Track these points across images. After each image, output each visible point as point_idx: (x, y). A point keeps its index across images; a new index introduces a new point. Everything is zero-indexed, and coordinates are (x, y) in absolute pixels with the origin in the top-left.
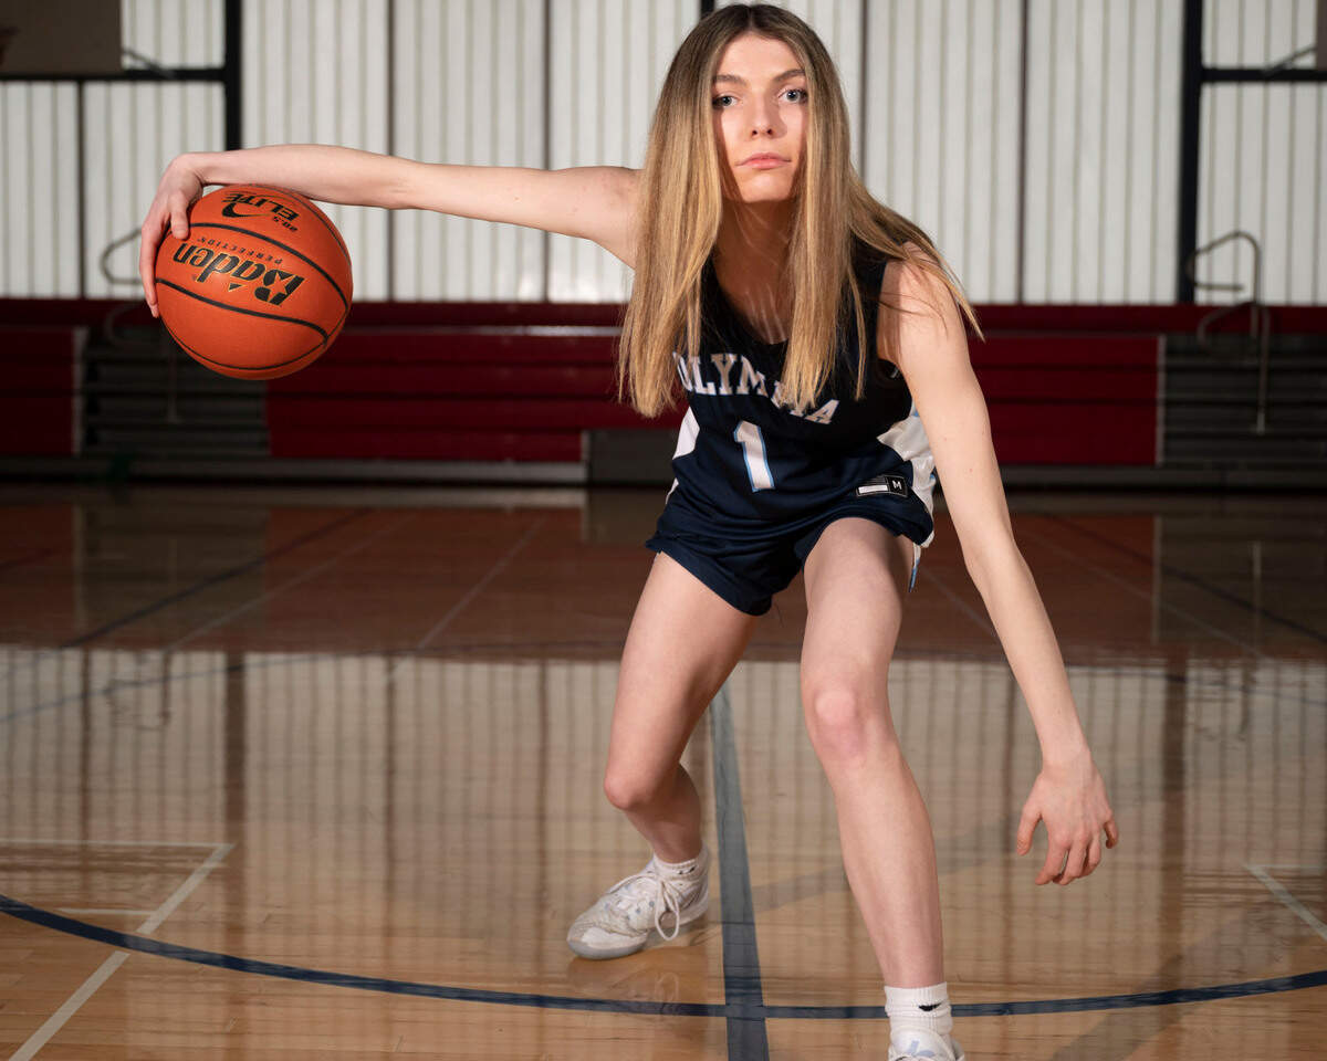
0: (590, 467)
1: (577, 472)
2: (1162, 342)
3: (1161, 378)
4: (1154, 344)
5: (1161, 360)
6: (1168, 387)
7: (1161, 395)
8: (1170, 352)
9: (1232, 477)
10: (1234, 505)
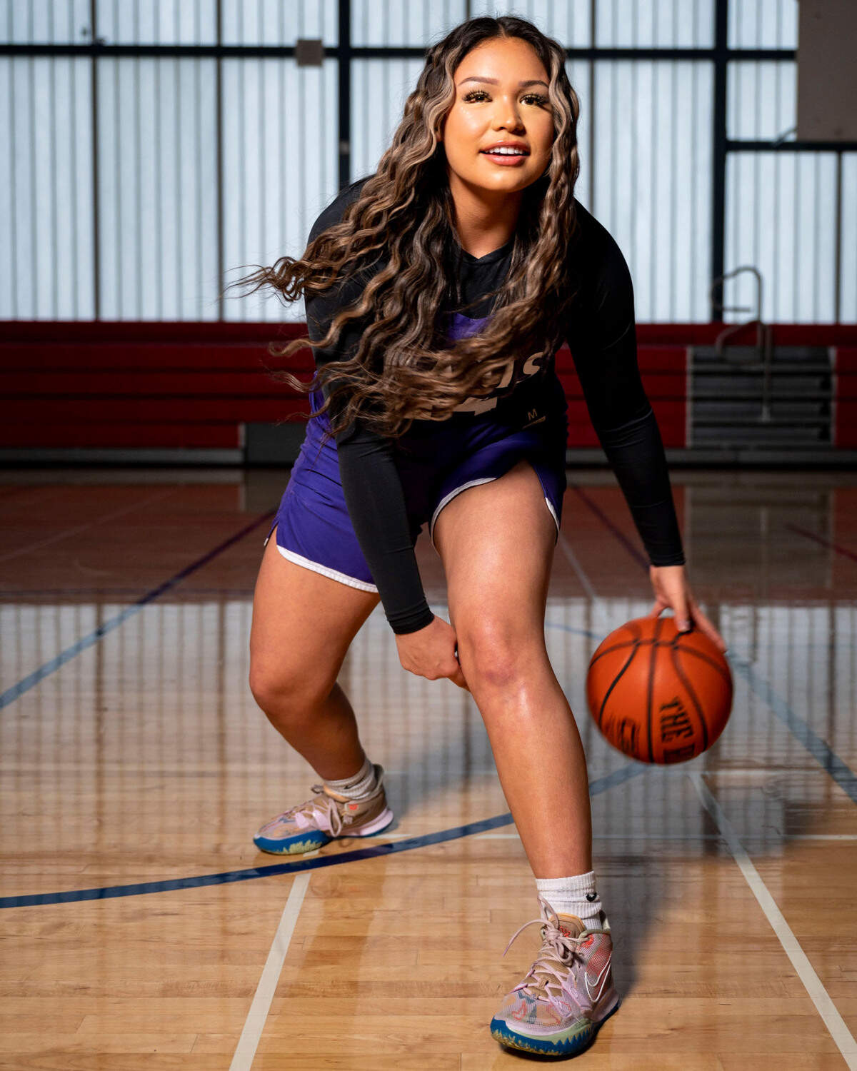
0: (246, 451)
1: (235, 456)
2: (690, 352)
3: (689, 380)
4: (683, 354)
5: (690, 367)
6: (695, 387)
7: (690, 393)
8: (696, 360)
9: (745, 457)
10: (746, 478)
